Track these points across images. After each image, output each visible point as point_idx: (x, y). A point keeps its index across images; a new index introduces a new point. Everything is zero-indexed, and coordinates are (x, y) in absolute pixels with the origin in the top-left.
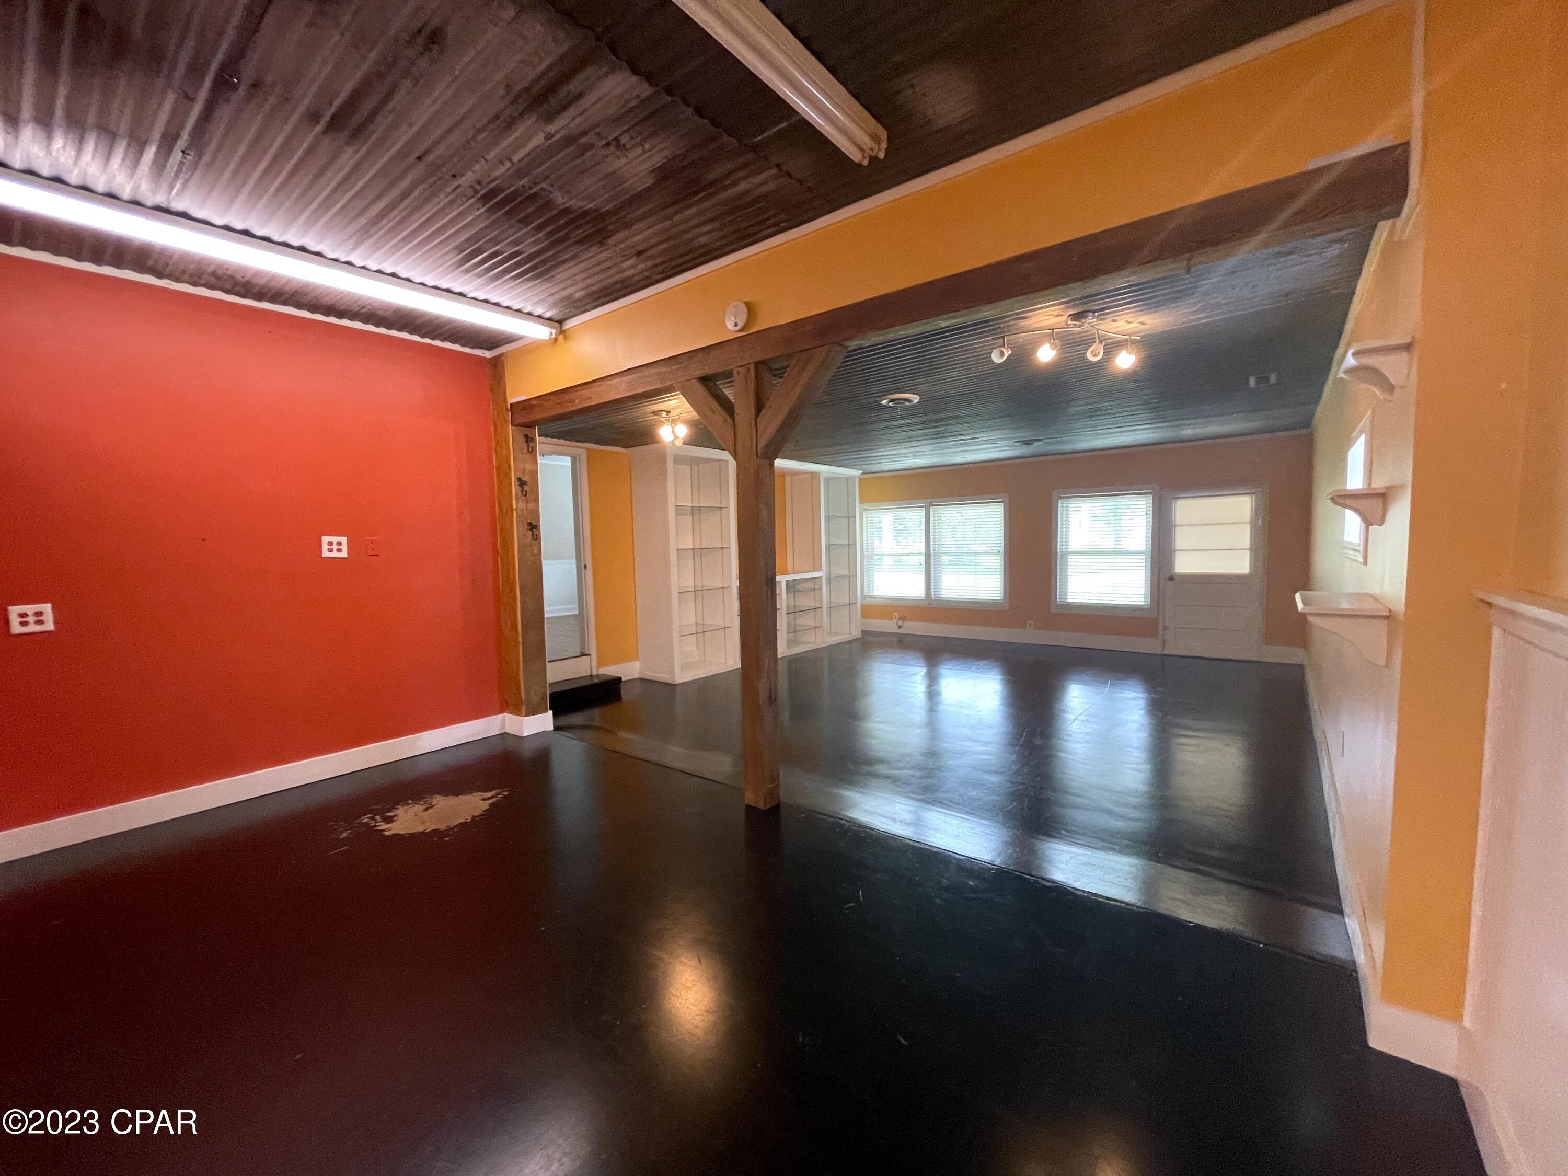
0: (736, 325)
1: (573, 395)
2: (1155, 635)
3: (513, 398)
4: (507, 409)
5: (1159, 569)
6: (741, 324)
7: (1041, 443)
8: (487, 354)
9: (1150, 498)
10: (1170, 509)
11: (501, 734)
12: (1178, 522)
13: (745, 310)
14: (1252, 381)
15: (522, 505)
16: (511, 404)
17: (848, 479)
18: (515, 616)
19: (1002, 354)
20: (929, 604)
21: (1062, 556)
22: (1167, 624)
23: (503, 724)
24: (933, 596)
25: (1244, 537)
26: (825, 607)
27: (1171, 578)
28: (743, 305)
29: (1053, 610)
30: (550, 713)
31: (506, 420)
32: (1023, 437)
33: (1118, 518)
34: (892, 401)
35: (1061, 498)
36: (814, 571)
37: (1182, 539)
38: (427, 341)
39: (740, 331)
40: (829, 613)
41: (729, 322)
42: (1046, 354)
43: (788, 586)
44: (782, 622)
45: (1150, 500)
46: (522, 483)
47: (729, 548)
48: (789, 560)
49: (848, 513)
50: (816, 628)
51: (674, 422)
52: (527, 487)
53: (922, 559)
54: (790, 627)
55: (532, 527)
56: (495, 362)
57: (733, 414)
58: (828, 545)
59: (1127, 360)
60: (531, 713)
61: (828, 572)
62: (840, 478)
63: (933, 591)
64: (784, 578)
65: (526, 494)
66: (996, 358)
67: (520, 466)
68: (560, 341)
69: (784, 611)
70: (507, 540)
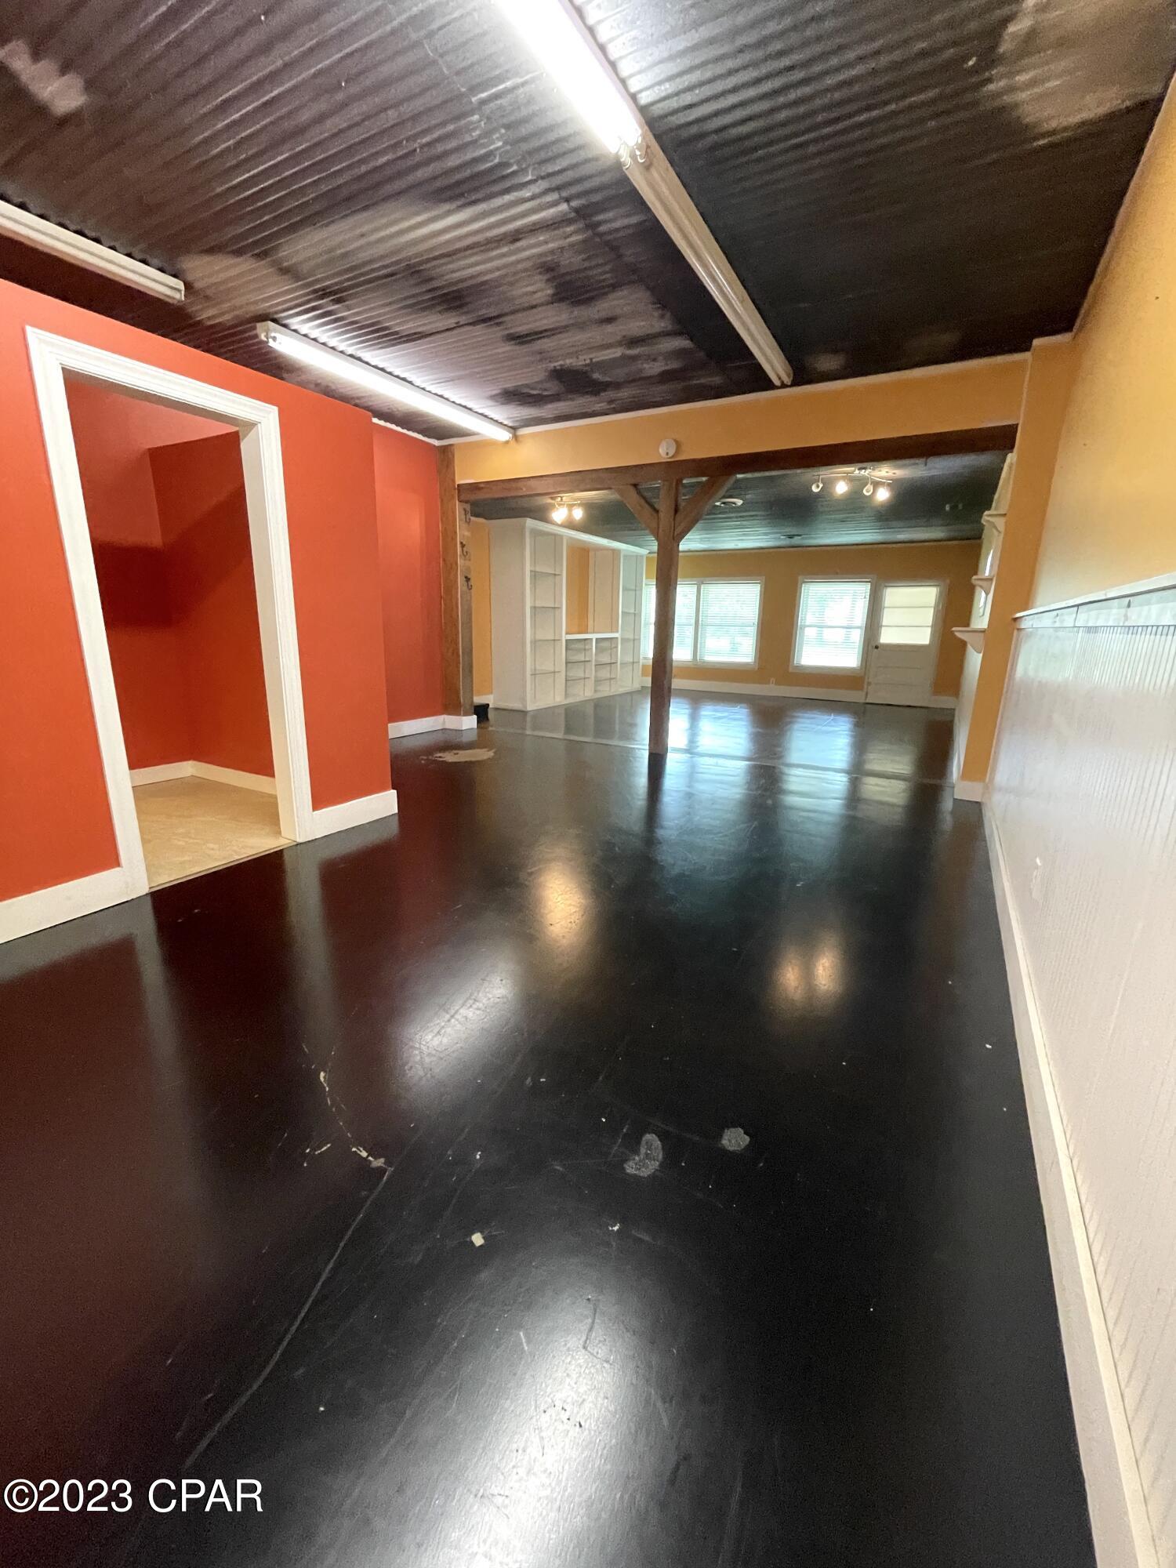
0: (667, 454)
1: (520, 484)
2: (862, 689)
3: (461, 480)
4: (455, 489)
5: (869, 639)
6: (670, 455)
7: (799, 538)
8: (436, 443)
9: (869, 585)
10: (882, 594)
11: (442, 729)
12: (886, 605)
13: (675, 447)
14: (947, 508)
15: (462, 561)
16: (458, 485)
17: (638, 557)
18: (457, 644)
19: (818, 486)
20: (695, 665)
21: (801, 628)
22: (870, 680)
23: (444, 722)
24: (698, 659)
25: (928, 617)
26: (619, 662)
27: (877, 647)
28: (674, 443)
29: (791, 670)
30: (475, 717)
31: (453, 494)
32: (790, 532)
34: (724, 503)
35: (805, 581)
36: (612, 632)
37: (888, 617)
38: (405, 431)
39: (670, 458)
40: (621, 668)
41: (662, 451)
42: (841, 488)
43: (596, 643)
44: (591, 672)
45: (868, 586)
46: (463, 546)
47: (560, 608)
48: (590, 622)
49: (636, 586)
50: (611, 679)
51: (571, 507)
52: (465, 549)
53: (692, 629)
54: (596, 677)
55: (468, 579)
56: (446, 451)
57: (657, 511)
58: (622, 612)
59: (883, 495)
60: (466, 714)
61: (622, 635)
62: (633, 556)
63: (698, 654)
64: (594, 636)
65: (465, 555)
66: (815, 489)
67: (462, 532)
68: (513, 442)
69: (594, 663)
70: (451, 588)
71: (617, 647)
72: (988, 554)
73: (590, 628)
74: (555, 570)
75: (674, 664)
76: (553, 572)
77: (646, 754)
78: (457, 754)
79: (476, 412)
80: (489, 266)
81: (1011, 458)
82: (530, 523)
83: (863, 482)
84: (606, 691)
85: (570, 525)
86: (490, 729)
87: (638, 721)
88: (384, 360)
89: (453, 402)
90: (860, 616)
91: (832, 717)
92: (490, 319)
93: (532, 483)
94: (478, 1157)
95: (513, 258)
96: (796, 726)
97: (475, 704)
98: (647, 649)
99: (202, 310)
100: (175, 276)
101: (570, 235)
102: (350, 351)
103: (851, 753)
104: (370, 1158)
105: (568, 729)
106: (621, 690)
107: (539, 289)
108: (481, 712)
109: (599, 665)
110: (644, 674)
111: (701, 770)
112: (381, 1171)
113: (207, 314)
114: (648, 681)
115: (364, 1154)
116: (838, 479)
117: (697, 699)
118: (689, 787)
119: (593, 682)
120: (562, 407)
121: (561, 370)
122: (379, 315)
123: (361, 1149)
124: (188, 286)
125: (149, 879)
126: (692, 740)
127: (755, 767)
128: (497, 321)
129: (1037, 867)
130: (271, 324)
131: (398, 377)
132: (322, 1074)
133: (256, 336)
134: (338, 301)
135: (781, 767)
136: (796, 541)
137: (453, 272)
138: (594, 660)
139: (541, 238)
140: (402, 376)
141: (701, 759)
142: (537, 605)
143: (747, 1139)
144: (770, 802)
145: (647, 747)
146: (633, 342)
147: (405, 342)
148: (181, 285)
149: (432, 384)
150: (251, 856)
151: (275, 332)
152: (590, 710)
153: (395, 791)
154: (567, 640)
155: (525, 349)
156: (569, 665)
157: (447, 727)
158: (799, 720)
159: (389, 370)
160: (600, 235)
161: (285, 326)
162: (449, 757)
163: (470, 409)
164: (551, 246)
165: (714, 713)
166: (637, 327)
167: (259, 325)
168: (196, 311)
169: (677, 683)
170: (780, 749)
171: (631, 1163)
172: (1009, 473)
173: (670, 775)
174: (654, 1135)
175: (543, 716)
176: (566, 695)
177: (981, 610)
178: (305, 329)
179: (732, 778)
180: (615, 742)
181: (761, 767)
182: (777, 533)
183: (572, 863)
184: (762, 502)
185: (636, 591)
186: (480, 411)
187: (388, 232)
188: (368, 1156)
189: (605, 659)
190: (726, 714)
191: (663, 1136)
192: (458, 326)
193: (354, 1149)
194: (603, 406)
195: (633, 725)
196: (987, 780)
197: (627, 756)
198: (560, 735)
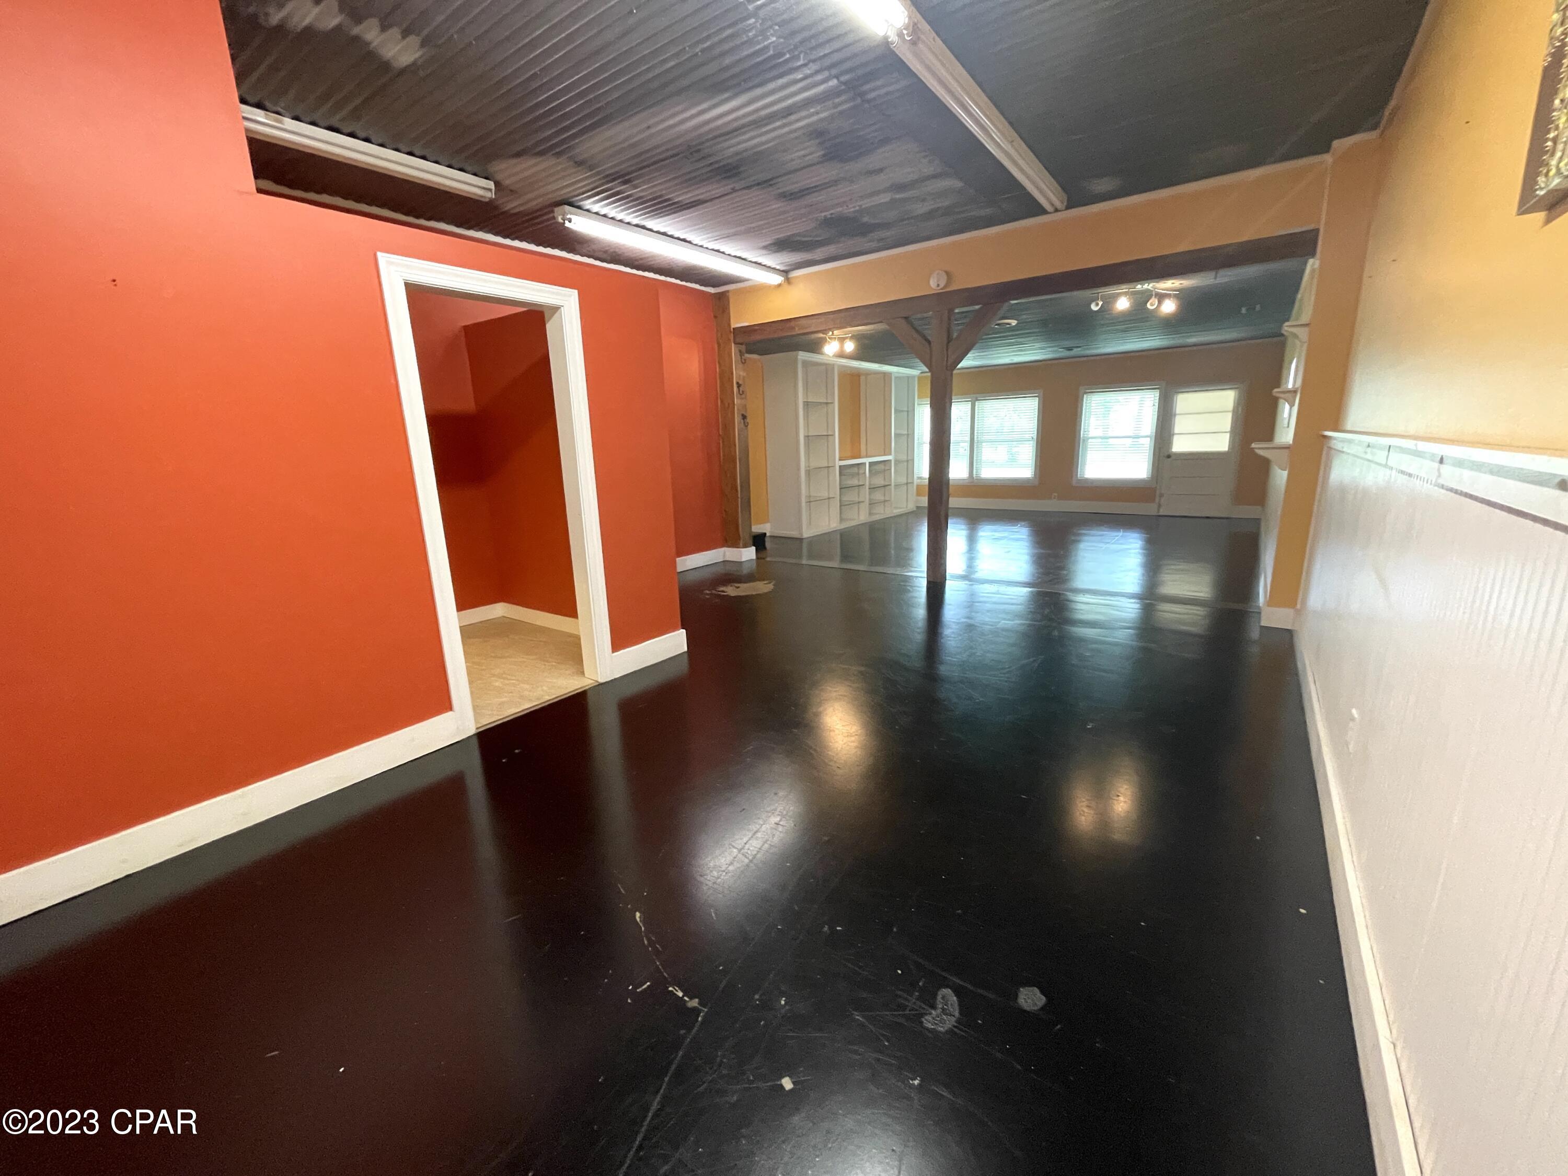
0: (938, 285)
1: (792, 324)
2: (1153, 501)
3: (735, 324)
4: (731, 332)
5: (1160, 449)
6: (942, 285)
7: (1079, 349)
8: (711, 290)
9: (1157, 391)
10: (1173, 400)
11: (724, 561)
12: (1177, 412)
13: (946, 277)
14: (1244, 310)
15: (739, 401)
16: (734, 329)
17: (909, 378)
18: (735, 480)
19: (1097, 305)
20: (972, 482)
21: (1084, 440)
22: (1162, 492)
23: (725, 555)
24: (974, 476)
25: (1226, 422)
26: (893, 484)
27: (1169, 456)
28: (944, 273)
29: (1073, 485)
30: (754, 548)
31: (729, 340)
32: (1068, 345)
33: (1107, 409)
34: (998, 325)
35: (1086, 393)
36: (885, 455)
37: (1180, 425)
38: (684, 283)
39: (941, 289)
40: (895, 489)
41: (933, 283)
42: (1123, 304)
43: (870, 466)
44: (865, 495)
45: (1156, 394)
46: (739, 385)
47: (833, 435)
48: (863, 447)
49: (908, 408)
50: (885, 501)
51: (842, 340)
52: (741, 389)
53: (967, 446)
54: (870, 500)
55: (744, 417)
56: (722, 297)
57: (929, 342)
58: (895, 434)
59: (1169, 307)
60: (745, 546)
61: (896, 455)
62: (903, 377)
63: (975, 471)
64: (867, 461)
65: (741, 394)
66: (1094, 307)
67: (738, 373)
68: (786, 286)
69: (867, 487)
70: (728, 427)
71: (891, 469)
72: (1291, 363)
73: (863, 452)
74: (827, 399)
75: (951, 482)
76: (825, 401)
77: (924, 583)
78: (739, 587)
79: (750, 261)
80: (764, 139)
81: (1312, 264)
82: (802, 356)
83: (1148, 295)
84: (881, 513)
85: (841, 355)
86: (768, 559)
87: (915, 544)
88: (665, 226)
89: (729, 255)
90: (1149, 424)
91: (1121, 534)
92: (765, 182)
93: (803, 322)
94: (783, 1002)
95: (786, 129)
96: (1082, 546)
97: (753, 534)
98: (923, 469)
99: (508, 202)
100: (486, 178)
101: (840, 104)
102: (635, 221)
103: (1143, 575)
104: (686, 998)
105: (845, 558)
106: (897, 512)
107: (812, 151)
108: (759, 541)
109: (873, 489)
110: (919, 493)
111: (981, 599)
112: (696, 1012)
113: (512, 205)
114: (924, 501)
115: (680, 994)
116: (1119, 295)
117: (975, 518)
118: (968, 618)
119: (868, 505)
120: (831, 249)
121: (831, 218)
122: (661, 190)
123: (677, 988)
124: (497, 184)
125: (476, 721)
126: (970, 567)
127: (1039, 593)
128: (771, 183)
129: (1353, 719)
130: (567, 208)
131: (678, 239)
132: (638, 915)
133: (554, 218)
134: (625, 182)
135: (1068, 593)
136: (1076, 352)
137: (729, 148)
138: (867, 483)
139: (812, 110)
140: (682, 237)
141: (981, 586)
142: (810, 434)
143: (1044, 998)
144: (1056, 633)
145: (925, 575)
146: (901, 187)
147: (685, 209)
148: (491, 185)
149: (709, 242)
150: (558, 697)
151: (571, 214)
152: (866, 536)
153: (684, 631)
154: (840, 467)
155: (795, 204)
156: (843, 490)
157: (728, 559)
158: (1086, 538)
159: (669, 233)
160: (869, 101)
161: (579, 207)
162: (731, 591)
163: (744, 259)
164: (822, 115)
165: (993, 533)
166: (905, 174)
167: (556, 209)
168: (503, 203)
169: (954, 502)
170: (1065, 572)
171: (928, 1018)
172: (1312, 278)
173: (950, 605)
174: (949, 990)
175: (819, 544)
176: (842, 520)
177: (1286, 422)
178: (595, 208)
179: (1014, 607)
180: (890, 570)
181: (1045, 594)
182: (1055, 346)
183: (856, 702)
184: (1038, 321)
185: (909, 415)
186: (754, 260)
187: (671, 122)
188: (683, 996)
189: (879, 481)
190: (1006, 534)
191: (958, 991)
192: (734, 190)
193: (671, 989)
194: (874, 245)
195: (910, 550)
196: (1298, 606)
197: (904, 584)
198: (835, 564)
